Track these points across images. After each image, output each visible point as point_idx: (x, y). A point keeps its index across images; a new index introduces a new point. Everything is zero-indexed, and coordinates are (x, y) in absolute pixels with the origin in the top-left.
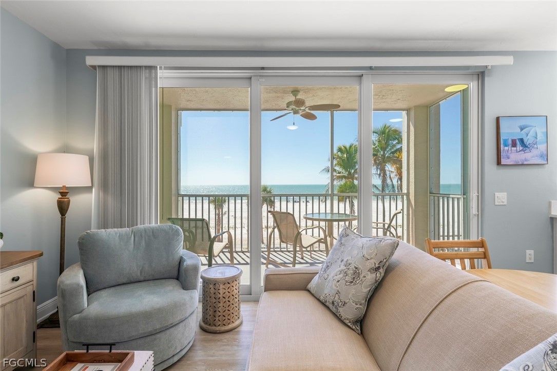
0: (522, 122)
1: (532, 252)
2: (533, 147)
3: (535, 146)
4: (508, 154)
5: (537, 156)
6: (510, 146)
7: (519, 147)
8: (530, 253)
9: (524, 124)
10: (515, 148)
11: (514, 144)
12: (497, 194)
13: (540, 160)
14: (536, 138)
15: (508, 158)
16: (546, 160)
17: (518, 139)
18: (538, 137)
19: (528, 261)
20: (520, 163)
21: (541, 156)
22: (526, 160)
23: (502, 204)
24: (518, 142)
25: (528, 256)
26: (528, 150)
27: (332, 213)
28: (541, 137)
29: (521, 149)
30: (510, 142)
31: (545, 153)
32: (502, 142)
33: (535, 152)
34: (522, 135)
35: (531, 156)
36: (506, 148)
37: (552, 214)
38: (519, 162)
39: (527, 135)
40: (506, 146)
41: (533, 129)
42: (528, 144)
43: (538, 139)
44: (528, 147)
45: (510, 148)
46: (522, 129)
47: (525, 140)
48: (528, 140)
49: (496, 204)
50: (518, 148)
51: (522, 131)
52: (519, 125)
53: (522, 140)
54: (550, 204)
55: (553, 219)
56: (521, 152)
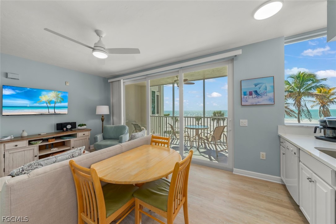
0: (256, 82)
1: (264, 153)
2: (264, 95)
3: (266, 94)
4: (247, 99)
5: (266, 100)
6: (248, 95)
7: (254, 95)
8: (263, 154)
10: (252, 96)
11: (251, 94)
12: (241, 120)
13: (269, 102)
14: (266, 90)
15: (247, 102)
16: (273, 101)
17: (254, 91)
18: (267, 89)
19: (261, 158)
20: (255, 104)
21: (270, 100)
22: (259, 102)
23: (244, 126)
24: (253, 93)
25: (261, 155)
26: (260, 97)
27: (204, 126)
28: (269, 89)
29: (255, 96)
30: (248, 93)
31: (273, 97)
32: (242, 93)
33: (265, 97)
34: (257, 88)
35: (261, 100)
36: (245, 96)
38: (253, 104)
40: (245, 95)
41: (264, 84)
43: (267, 90)
44: (260, 95)
45: (248, 97)
46: (256, 85)
47: (258, 91)
48: (261, 91)
49: (241, 125)
50: (253, 96)
52: (254, 83)
53: (256, 92)
54: (278, 126)
55: (280, 137)
56: (255, 98)
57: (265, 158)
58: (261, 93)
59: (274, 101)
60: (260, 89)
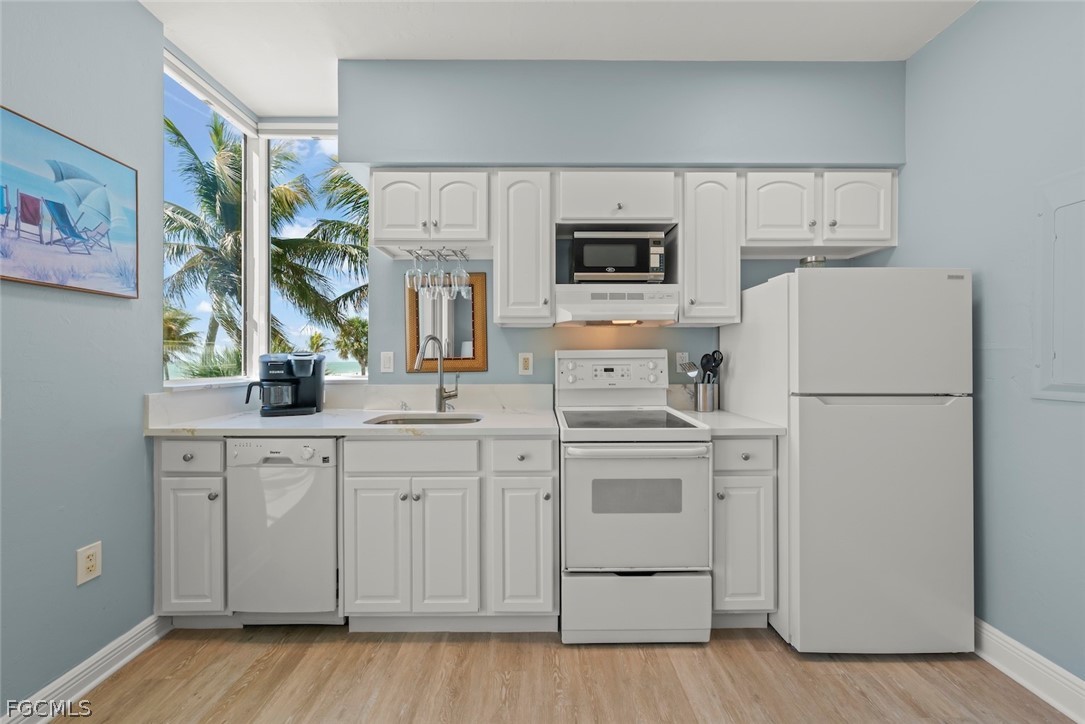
0: (62, 155)
1: (96, 547)
2: (97, 242)
3: (105, 241)
4: (4, 241)
6: (13, 216)
7: (49, 228)
8: (89, 553)
9: (68, 162)
10: (34, 229)
11: (29, 211)
13: (117, 284)
14: (108, 220)
16: (133, 285)
17: (48, 202)
18: (112, 218)
19: (82, 578)
20: (54, 281)
21: (121, 274)
22: (74, 275)
24: (45, 213)
25: (82, 563)
26: (80, 247)
28: (119, 220)
29: (57, 235)
30: (14, 202)
31: (132, 266)
33: (100, 257)
34: (63, 193)
35: (89, 267)
37: (151, 427)
38: (47, 276)
39: (79, 201)
41: (99, 190)
42: (80, 227)
43: (113, 225)
44: (81, 237)
46: (61, 176)
47: (73, 213)
48: (83, 215)
50: (46, 232)
51: (61, 184)
52: (52, 159)
53: (59, 211)
54: (145, 401)
55: (151, 441)
56: (55, 247)
57: (98, 572)
58: (86, 230)
59: (137, 284)
60: (82, 208)
